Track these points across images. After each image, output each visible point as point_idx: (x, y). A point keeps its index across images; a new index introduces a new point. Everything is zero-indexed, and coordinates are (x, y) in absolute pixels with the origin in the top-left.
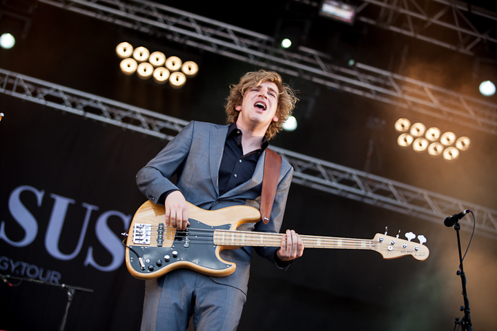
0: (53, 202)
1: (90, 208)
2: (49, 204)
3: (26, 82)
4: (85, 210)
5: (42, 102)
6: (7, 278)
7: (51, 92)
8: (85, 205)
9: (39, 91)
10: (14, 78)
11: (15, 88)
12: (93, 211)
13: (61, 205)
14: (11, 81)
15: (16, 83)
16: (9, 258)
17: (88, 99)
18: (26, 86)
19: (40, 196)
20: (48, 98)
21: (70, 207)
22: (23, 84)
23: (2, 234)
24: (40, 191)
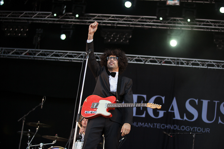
0: (202, 102)
1: (216, 102)
2: (201, 103)
3: (183, 60)
4: (215, 103)
5: (191, 66)
6: (170, 134)
7: (193, 62)
8: (214, 101)
9: (189, 63)
10: (179, 60)
11: (180, 63)
12: (217, 103)
13: (205, 103)
14: (178, 61)
15: (180, 61)
16: (190, 126)
17: (208, 62)
18: (184, 62)
19: (197, 101)
20: (193, 64)
21: (208, 102)
22: (182, 61)
23: (185, 118)
24: (196, 99)
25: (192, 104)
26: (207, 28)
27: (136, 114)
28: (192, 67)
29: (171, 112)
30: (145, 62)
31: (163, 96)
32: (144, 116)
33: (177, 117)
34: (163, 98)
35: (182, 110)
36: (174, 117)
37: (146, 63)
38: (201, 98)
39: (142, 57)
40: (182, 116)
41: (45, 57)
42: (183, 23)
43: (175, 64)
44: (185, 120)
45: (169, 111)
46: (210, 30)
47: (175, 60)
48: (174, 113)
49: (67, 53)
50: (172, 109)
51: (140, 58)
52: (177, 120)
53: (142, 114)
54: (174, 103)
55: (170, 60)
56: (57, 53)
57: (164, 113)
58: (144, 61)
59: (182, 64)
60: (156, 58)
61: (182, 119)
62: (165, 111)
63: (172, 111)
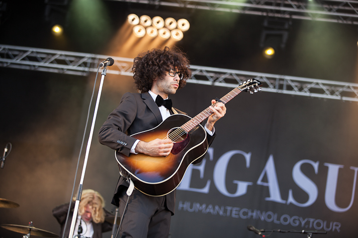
0: (327, 168)
1: (356, 169)
2: (324, 171)
3: (293, 81)
4: (354, 171)
5: (308, 94)
6: (261, 232)
7: (313, 86)
8: (352, 168)
9: (304, 86)
10: (283, 80)
11: (285, 87)
13: (333, 171)
14: (281, 82)
15: (285, 83)
16: (299, 216)
17: (342, 86)
18: (293, 84)
19: (316, 166)
20: (312, 90)
21: (340, 170)
22: (290, 83)
23: (291, 199)
24: (315, 161)
25: (307, 171)
26: (345, 18)
27: (191, 185)
28: (310, 97)
29: (262, 186)
30: (215, 81)
31: (247, 153)
32: (206, 190)
33: (275, 195)
34: (248, 157)
35: (286, 183)
36: (269, 196)
37: (217, 84)
38: (325, 159)
39: (208, 72)
40: (284, 196)
41: (9, 61)
42: (295, 5)
43: (274, 87)
44: (291, 204)
45: (259, 182)
46: (350, 22)
47: (275, 79)
48: (267, 188)
49: (53, 55)
50: (265, 179)
51: (205, 74)
52: (274, 203)
53: (203, 186)
54: (270, 167)
55: (265, 80)
56: (34, 55)
57: (249, 187)
58: (212, 80)
59: (290, 88)
60: (238, 75)
61: (283, 202)
62: (250, 184)
63: (265, 184)
